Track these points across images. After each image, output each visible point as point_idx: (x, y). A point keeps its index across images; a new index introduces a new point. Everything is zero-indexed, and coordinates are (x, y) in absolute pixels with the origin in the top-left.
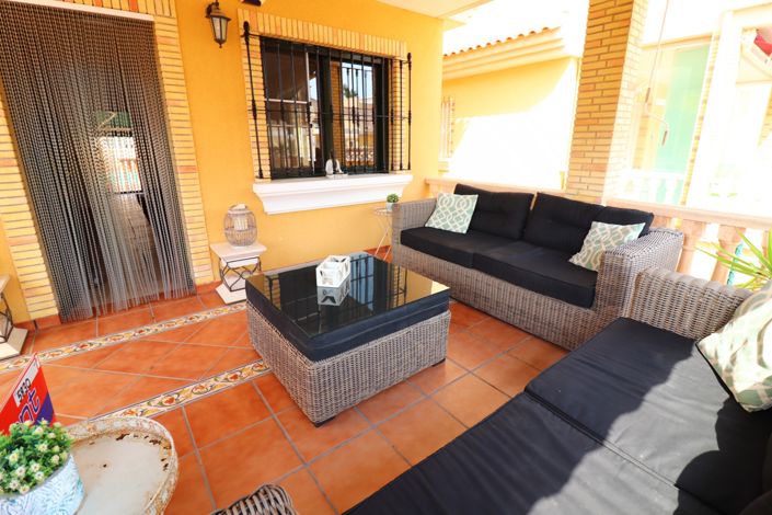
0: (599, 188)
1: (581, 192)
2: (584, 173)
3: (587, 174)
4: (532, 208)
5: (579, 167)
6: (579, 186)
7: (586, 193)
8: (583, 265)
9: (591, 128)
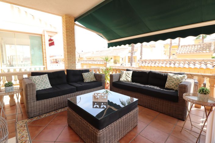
0: (75, 67)
1: (72, 68)
2: (71, 64)
3: (72, 64)
4: (66, 74)
5: (70, 63)
6: (71, 67)
7: (73, 68)
8: (89, 81)
9: (71, 54)
